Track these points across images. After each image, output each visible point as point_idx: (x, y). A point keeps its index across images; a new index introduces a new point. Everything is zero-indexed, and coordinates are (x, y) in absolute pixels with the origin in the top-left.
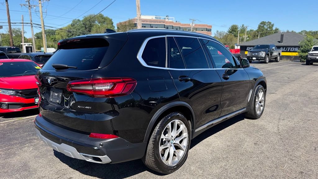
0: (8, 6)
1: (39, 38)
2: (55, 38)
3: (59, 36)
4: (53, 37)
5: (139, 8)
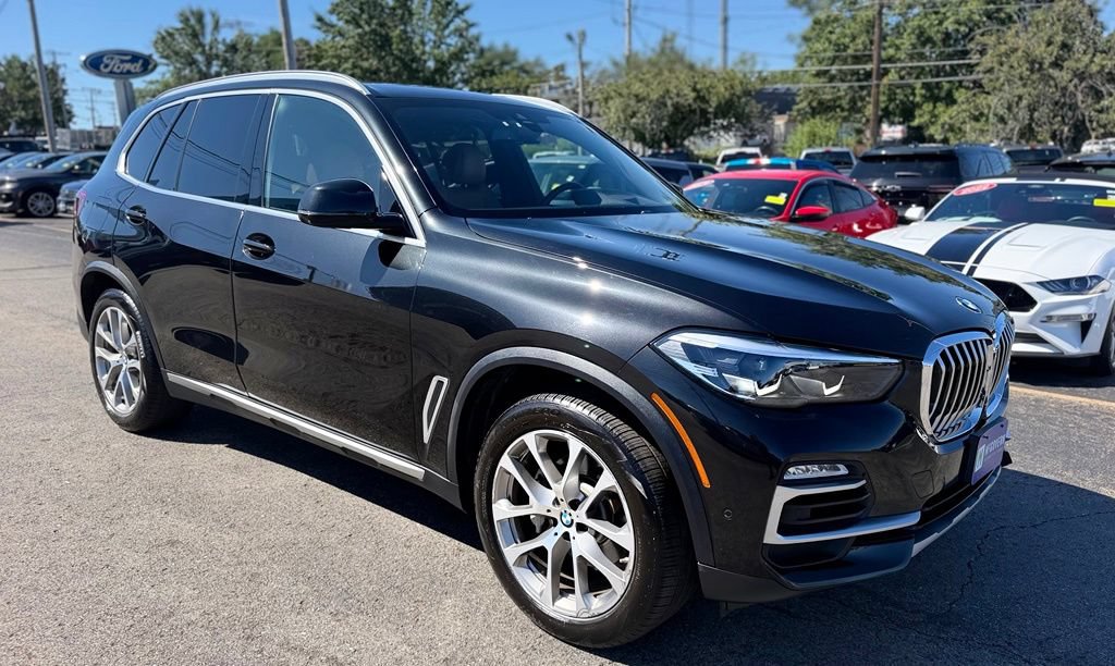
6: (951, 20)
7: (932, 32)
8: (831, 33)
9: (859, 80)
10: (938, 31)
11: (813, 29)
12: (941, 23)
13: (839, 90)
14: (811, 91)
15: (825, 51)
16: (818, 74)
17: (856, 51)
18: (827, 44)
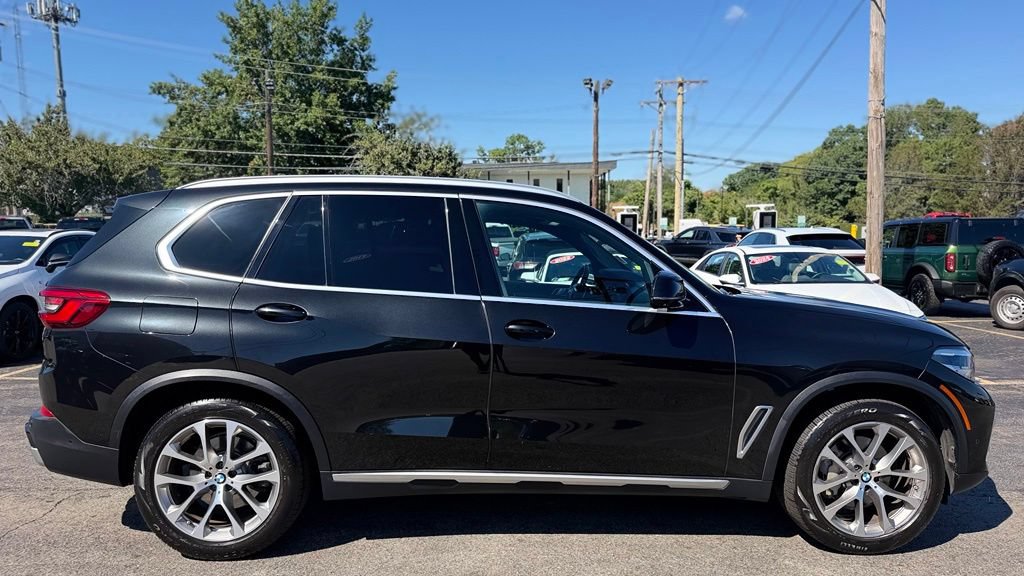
0: (597, 112)
1: (734, 189)
2: (776, 189)
3: (789, 180)
4: (769, 185)
5: (876, 78)
6: (301, 121)
7: (287, 129)
8: (198, 120)
9: (223, 162)
10: (291, 129)
11: (179, 114)
12: (292, 123)
13: (207, 169)
14: (183, 169)
15: (194, 135)
16: (190, 154)
17: (222, 137)
18: (196, 129)
